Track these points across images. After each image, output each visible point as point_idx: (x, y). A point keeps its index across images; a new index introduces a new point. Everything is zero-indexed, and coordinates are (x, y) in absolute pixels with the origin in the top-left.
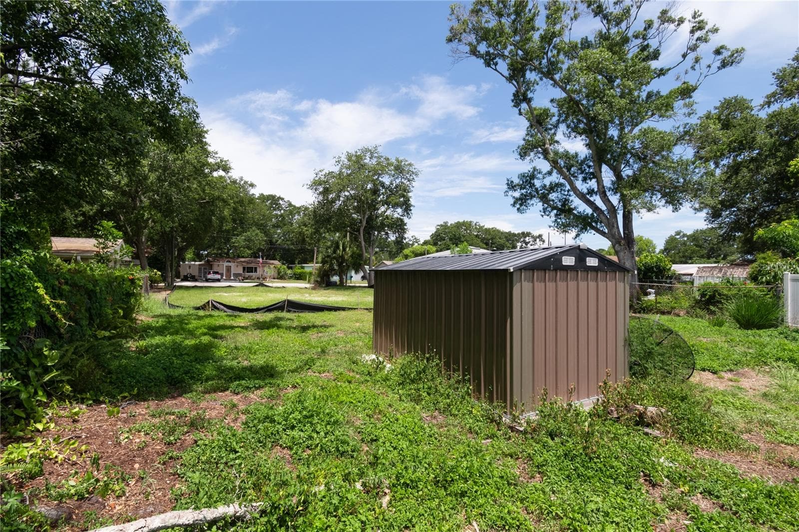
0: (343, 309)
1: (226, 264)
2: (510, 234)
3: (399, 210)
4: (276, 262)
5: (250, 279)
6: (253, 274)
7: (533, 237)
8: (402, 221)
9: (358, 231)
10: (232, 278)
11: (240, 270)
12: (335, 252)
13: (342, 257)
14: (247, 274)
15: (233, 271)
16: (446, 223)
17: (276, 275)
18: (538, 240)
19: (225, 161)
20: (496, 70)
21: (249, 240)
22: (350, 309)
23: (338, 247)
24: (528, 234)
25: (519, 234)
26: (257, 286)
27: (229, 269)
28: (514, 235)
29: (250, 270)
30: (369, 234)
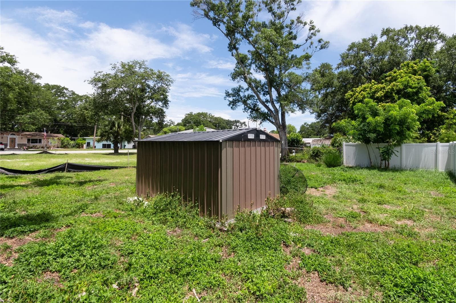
0: (116, 168)
1: (10, 136)
2: (228, 121)
3: (160, 103)
4: (60, 136)
5: (35, 148)
6: (38, 145)
7: (241, 123)
8: (162, 110)
9: (130, 115)
10: (17, 147)
11: (25, 141)
12: (111, 129)
13: (117, 132)
14: (31, 145)
15: (17, 142)
16: (191, 113)
17: (60, 145)
18: (243, 125)
19: (11, 56)
20: (219, 28)
21: (34, 118)
22: (121, 167)
23: (114, 125)
24: (238, 122)
25: (233, 121)
26: (41, 153)
27: (13, 141)
28: (231, 122)
29: (34, 141)
30: (138, 117)
